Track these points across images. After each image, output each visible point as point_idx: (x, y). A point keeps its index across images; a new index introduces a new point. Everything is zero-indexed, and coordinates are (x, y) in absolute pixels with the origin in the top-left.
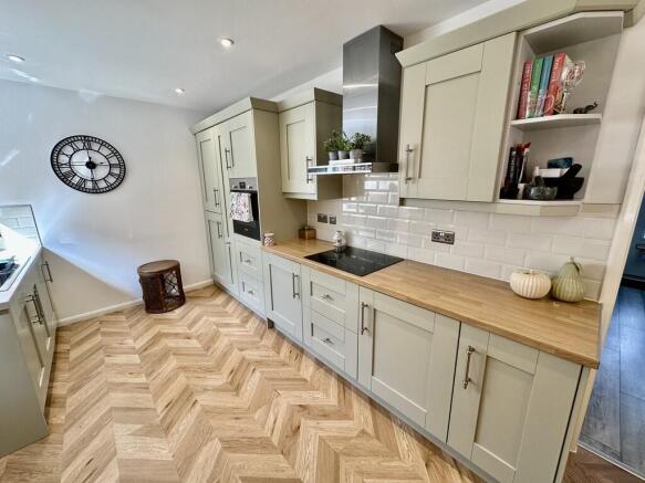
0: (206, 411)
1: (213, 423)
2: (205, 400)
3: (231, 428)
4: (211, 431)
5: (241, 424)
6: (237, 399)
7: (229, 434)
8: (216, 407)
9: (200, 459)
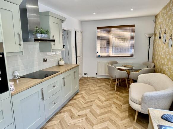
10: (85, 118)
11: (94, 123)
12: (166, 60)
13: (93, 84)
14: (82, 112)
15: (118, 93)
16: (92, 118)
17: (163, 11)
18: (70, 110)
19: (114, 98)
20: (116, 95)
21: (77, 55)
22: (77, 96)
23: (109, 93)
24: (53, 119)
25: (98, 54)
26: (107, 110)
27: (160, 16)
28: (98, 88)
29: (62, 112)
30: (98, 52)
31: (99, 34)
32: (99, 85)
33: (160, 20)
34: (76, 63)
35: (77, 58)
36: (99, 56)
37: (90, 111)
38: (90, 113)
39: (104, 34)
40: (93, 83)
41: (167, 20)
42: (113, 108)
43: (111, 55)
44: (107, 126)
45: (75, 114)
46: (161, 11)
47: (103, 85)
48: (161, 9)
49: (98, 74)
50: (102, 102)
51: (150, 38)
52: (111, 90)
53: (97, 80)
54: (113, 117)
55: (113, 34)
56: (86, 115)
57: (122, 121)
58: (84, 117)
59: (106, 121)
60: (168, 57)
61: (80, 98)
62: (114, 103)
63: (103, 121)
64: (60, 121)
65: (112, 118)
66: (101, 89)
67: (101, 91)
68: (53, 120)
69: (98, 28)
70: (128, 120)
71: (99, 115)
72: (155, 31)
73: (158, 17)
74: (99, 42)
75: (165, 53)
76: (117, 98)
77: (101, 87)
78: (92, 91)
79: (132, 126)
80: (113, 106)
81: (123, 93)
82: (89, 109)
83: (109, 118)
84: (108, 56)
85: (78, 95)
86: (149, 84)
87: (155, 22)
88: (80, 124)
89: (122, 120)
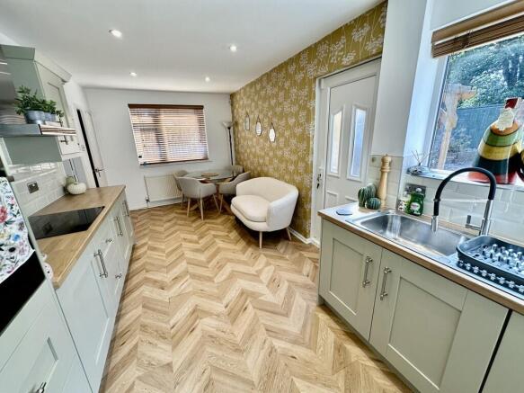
0: (219, 298)
1: (216, 291)
2: (219, 307)
3: (207, 287)
4: (218, 288)
5: (201, 287)
6: (198, 302)
7: (208, 284)
8: (213, 300)
9: (224, 277)
10: (188, 276)
11: (211, 275)
12: (267, 158)
13: (152, 222)
14: (176, 271)
15: (208, 221)
16: (200, 271)
17: (248, 89)
18: (146, 279)
19: (209, 229)
20: (208, 225)
21: (96, 168)
22: (139, 252)
23: (194, 225)
24: (123, 312)
25: (141, 161)
26: (213, 250)
27: (242, 95)
28: (169, 224)
29: (131, 291)
30: (140, 157)
31: (135, 119)
32: (165, 219)
33: (242, 101)
34: (98, 185)
35: (97, 174)
36: (145, 164)
37: (188, 263)
38: (189, 266)
39: (146, 118)
40: (152, 219)
41: (260, 103)
42: (220, 244)
43: (170, 160)
44: (233, 271)
45: (166, 280)
46: (244, 88)
47: (175, 217)
48: (243, 85)
49: (151, 200)
50: (197, 242)
51: (229, 128)
52: (193, 221)
53: (152, 212)
54: (230, 255)
55: (167, 119)
56: (187, 272)
57: (246, 254)
58: (185, 275)
59: (225, 264)
60: (271, 154)
61: (149, 252)
62: (215, 236)
63: (221, 268)
64: (143, 307)
65: (230, 257)
66: (176, 224)
67: (177, 227)
68: (124, 314)
69: (131, 106)
70: (250, 250)
71: (209, 262)
72: (233, 117)
73: (238, 97)
74: (138, 136)
75: (263, 149)
76: (213, 229)
77: (173, 222)
78: (160, 233)
79: (260, 254)
80: (217, 240)
81: (216, 219)
82: (185, 261)
83: (226, 258)
84: (164, 162)
85: (137, 248)
86: (252, 194)
87: (232, 105)
88: (191, 289)
89: (244, 254)
